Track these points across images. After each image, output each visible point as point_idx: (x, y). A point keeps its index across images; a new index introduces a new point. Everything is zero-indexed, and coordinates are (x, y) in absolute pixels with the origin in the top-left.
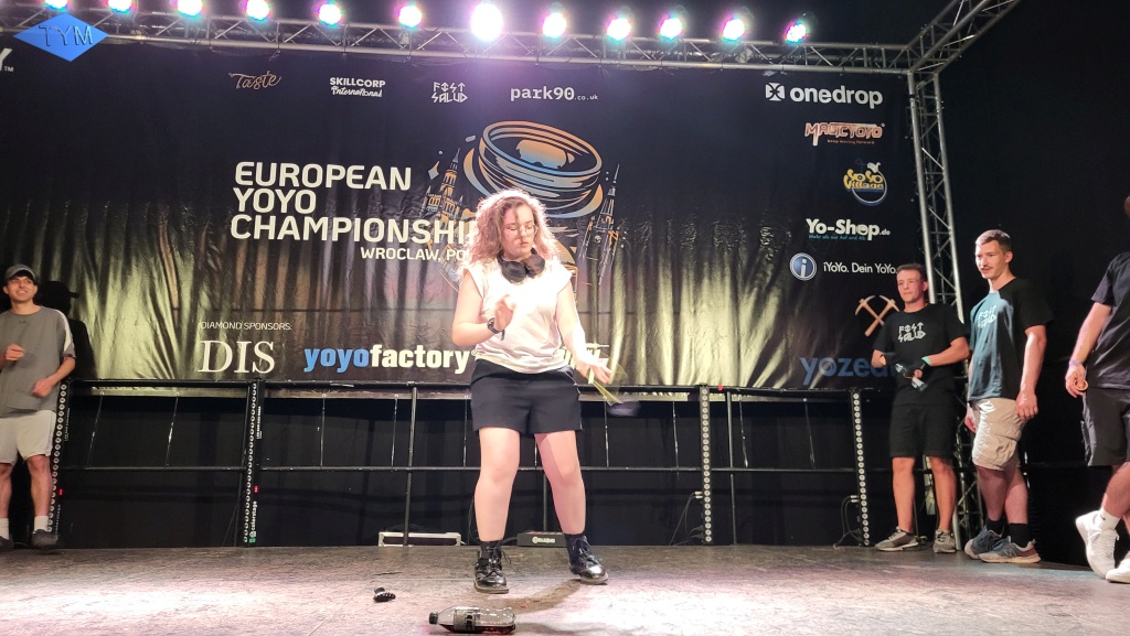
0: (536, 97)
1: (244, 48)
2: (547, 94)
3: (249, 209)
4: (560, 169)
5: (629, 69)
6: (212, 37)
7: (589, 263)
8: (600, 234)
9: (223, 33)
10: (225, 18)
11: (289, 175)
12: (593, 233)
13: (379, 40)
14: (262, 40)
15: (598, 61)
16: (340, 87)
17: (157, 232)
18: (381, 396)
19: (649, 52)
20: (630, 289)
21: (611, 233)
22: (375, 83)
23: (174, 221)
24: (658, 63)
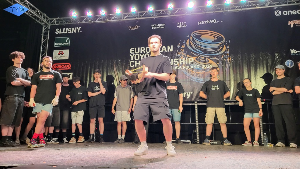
0: (205, 23)
1: (131, 20)
2: (208, 22)
3: (134, 60)
4: (213, 42)
5: (233, 12)
6: (123, 18)
7: (223, 67)
8: (225, 59)
9: (126, 17)
10: (126, 13)
11: (143, 50)
12: (223, 58)
13: (163, 14)
14: (135, 18)
15: (223, 11)
16: (154, 27)
17: (114, 67)
19: (238, 7)
20: (235, 73)
21: (229, 58)
22: (163, 25)
23: (117, 64)
24: (241, 9)
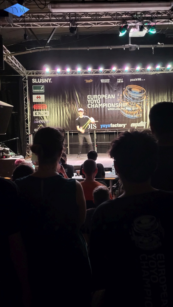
0: (135, 80)
1: (87, 75)
2: (136, 80)
3: (90, 103)
4: (139, 93)
5: (150, 74)
10: (83, 70)
11: (96, 97)
14: (90, 74)
15: (145, 73)
16: (102, 81)
18: (112, 131)
22: (108, 80)
24: (156, 73)
